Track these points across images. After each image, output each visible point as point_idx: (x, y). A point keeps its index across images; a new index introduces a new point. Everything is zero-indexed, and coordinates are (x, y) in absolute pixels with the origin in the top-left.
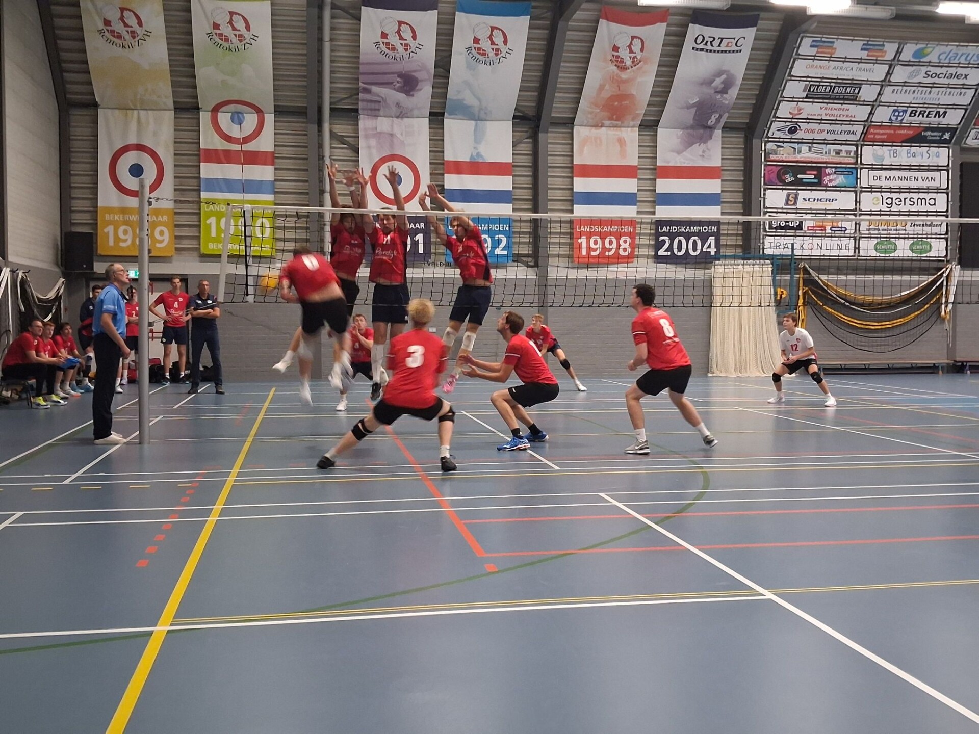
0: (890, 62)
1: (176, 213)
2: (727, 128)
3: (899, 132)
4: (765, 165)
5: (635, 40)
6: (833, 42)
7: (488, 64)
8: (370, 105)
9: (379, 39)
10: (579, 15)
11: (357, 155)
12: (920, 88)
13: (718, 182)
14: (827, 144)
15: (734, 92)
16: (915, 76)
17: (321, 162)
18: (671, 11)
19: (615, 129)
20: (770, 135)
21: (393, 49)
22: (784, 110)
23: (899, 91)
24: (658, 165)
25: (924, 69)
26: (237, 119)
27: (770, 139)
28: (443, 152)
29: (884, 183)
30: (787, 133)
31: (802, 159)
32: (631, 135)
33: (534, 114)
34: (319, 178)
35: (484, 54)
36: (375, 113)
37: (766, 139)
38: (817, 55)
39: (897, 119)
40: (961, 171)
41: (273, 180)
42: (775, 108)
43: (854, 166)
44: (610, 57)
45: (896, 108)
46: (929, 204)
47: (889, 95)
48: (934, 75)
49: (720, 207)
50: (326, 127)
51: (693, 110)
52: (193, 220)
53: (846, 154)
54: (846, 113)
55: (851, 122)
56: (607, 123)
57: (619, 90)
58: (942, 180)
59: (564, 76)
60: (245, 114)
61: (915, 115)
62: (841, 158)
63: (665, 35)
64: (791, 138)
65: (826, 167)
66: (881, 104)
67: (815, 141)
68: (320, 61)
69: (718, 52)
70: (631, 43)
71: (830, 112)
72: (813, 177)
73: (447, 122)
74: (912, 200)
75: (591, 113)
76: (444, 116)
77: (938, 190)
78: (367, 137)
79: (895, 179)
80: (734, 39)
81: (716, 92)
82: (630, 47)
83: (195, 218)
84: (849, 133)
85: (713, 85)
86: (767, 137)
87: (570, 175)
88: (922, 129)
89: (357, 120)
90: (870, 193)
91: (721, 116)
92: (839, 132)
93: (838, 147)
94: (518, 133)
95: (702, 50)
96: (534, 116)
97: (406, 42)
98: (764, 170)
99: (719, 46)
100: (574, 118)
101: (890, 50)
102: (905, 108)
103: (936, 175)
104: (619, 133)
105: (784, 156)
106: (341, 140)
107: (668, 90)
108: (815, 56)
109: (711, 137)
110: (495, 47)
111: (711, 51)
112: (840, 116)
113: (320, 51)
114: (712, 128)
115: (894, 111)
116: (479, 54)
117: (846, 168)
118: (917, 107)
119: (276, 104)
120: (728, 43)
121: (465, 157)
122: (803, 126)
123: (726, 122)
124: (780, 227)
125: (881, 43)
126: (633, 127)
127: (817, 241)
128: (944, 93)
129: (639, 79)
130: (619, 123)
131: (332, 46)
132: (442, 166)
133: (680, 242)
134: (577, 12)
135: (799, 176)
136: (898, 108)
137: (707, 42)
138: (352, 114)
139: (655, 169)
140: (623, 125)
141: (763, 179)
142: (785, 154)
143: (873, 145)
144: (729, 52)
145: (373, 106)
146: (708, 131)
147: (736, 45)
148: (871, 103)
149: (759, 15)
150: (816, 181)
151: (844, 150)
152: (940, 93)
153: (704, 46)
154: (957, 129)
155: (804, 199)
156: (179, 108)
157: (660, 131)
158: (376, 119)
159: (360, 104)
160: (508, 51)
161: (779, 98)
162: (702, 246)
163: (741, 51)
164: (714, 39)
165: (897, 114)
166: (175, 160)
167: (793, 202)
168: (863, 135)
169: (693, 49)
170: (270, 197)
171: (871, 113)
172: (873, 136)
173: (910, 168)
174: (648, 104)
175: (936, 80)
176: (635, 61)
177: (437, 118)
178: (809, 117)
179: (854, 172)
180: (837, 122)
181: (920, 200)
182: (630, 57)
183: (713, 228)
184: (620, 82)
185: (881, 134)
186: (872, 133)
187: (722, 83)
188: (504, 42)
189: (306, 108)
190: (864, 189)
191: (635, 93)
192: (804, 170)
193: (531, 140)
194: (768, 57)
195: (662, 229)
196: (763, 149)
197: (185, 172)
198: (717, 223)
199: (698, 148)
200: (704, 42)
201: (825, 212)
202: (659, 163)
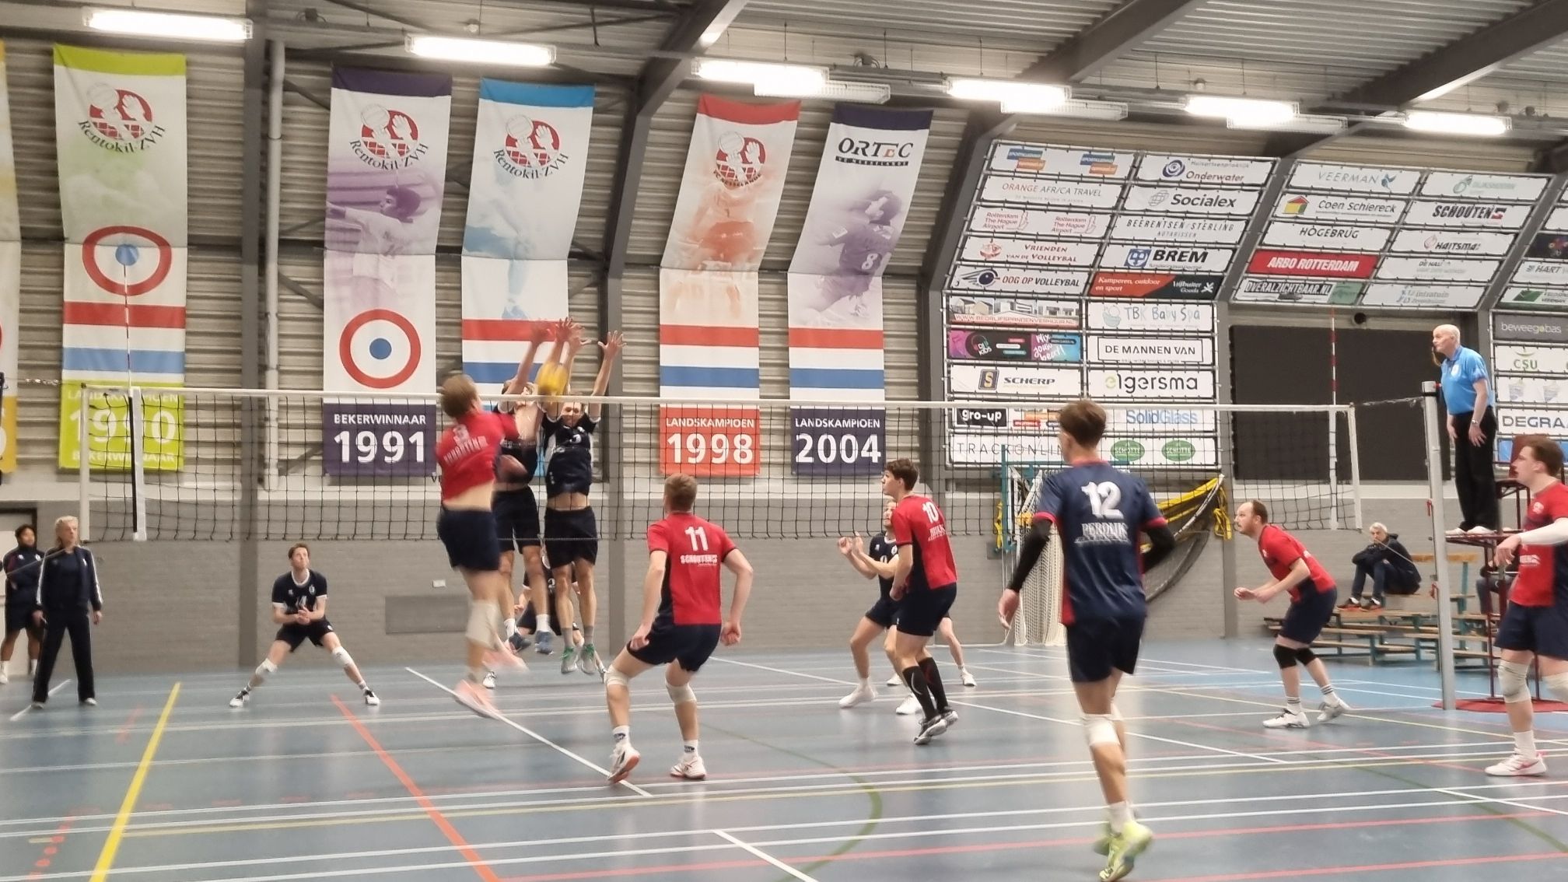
0: (1123, 182)
1: (21, 404)
2: (890, 275)
3: (1140, 282)
4: (949, 330)
5: (750, 143)
6: (1041, 153)
7: (530, 176)
8: (342, 236)
9: (358, 135)
10: (667, 107)
11: (318, 311)
12: (1166, 219)
13: (879, 354)
14: (1036, 299)
15: (898, 223)
16: (1160, 201)
17: (263, 322)
18: (803, 104)
19: (723, 273)
20: (954, 284)
21: (381, 152)
22: (973, 249)
23: (1138, 223)
24: (790, 326)
25: (1172, 192)
26: (127, 255)
27: (954, 292)
28: (460, 306)
29: (1122, 357)
30: (978, 282)
31: (1000, 322)
32: (748, 283)
33: (600, 250)
34: (259, 347)
35: (523, 162)
36: (350, 246)
37: (949, 291)
38: (1018, 170)
39: (1136, 263)
40: (1232, 338)
41: (182, 349)
42: (959, 246)
43: (1076, 331)
44: (714, 168)
45: (1134, 247)
46: (1188, 387)
47: (1122, 229)
48: (1186, 201)
49: (883, 390)
50: (272, 268)
51: (839, 248)
52: (46, 414)
53: (1065, 315)
54: (1062, 254)
55: (1070, 268)
56: (711, 264)
57: (728, 216)
58: (1203, 351)
59: (645, 195)
60: (139, 249)
61: (1162, 258)
62: (1058, 320)
63: (795, 138)
64: (985, 290)
65: (1037, 333)
66: (1112, 241)
67: (1019, 295)
68: (265, 170)
69: (874, 163)
70: (745, 149)
71: (1040, 253)
72: (1018, 347)
73: (467, 261)
74: (1162, 380)
75: (686, 249)
76: (460, 253)
77: (1199, 367)
78: (336, 283)
79: (1134, 351)
80: (897, 145)
81: (874, 222)
82: (743, 153)
83: (51, 411)
84: (1067, 283)
85: (868, 211)
86: (949, 288)
87: (655, 341)
88: (1173, 277)
89: (321, 257)
90: (1101, 371)
91: (880, 257)
92: (1054, 282)
93: (1053, 304)
94: (575, 279)
95: (850, 161)
96: (599, 253)
97: (401, 142)
98: (948, 336)
99: (875, 155)
100: (661, 257)
101: (1123, 163)
102: (1148, 248)
103: (1195, 344)
104: (730, 279)
105: (976, 315)
106: (295, 288)
107: (801, 217)
108: (1015, 172)
109: (867, 289)
110: (539, 152)
111: (863, 162)
112: (1053, 259)
113: (265, 154)
114: (867, 274)
115: (1133, 251)
116: (515, 161)
117: (1065, 334)
118: (1165, 246)
119: (192, 233)
120: (888, 151)
121: (495, 314)
122: (1002, 272)
123: (888, 267)
124: (974, 422)
125: (1110, 154)
126: (750, 271)
127: (1027, 441)
128: (1202, 226)
129: (757, 201)
130: (729, 264)
131: (283, 146)
132: (457, 328)
133: (827, 443)
134: (666, 103)
135: (999, 346)
136: (1136, 247)
137: (857, 149)
138: (314, 249)
139: (787, 334)
140: (734, 268)
141: (945, 349)
142: (977, 313)
143: (1103, 301)
144: (890, 164)
145: (348, 236)
146: (862, 279)
147: (900, 155)
148: (1099, 241)
149: (931, 113)
150: (1023, 353)
151: (1061, 308)
152: (1196, 227)
153: (852, 155)
154: (1221, 278)
155: (1006, 379)
156: (29, 239)
157: (792, 277)
158: (353, 257)
159: (327, 232)
160: (560, 158)
161: (965, 233)
162: (860, 450)
163: (907, 163)
164: (868, 145)
165: (1135, 255)
166: (21, 320)
167: (990, 385)
168: (1088, 286)
169: (837, 158)
170: (178, 378)
171: (1099, 255)
172: (1102, 288)
173: (1158, 335)
174: (771, 239)
175: (1189, 208)
176: (751, 176)
177: (449, 255)
178: (1010, 260)
179: (1078, 339)
180: (1050, 268)
181: (1173, 381)
182: (744, 169)
183: (875, 421)
184: (728, 205)
185: (1114, 285)
186: (1101, 284)
187: (881, 209)
188: (553, 144)
189: (239, 239)
190: (1092, 366)
191: (750, 220)
192: (1005, 337)
193: (595, 289)
194: (947, 173)
195: (799, 423)
196: (944, 306)
197: (36, 339)
198: (881, 415)
199: (848, 303)
200: (853, 150)
201: (1039, 398)
202: (792, 324)
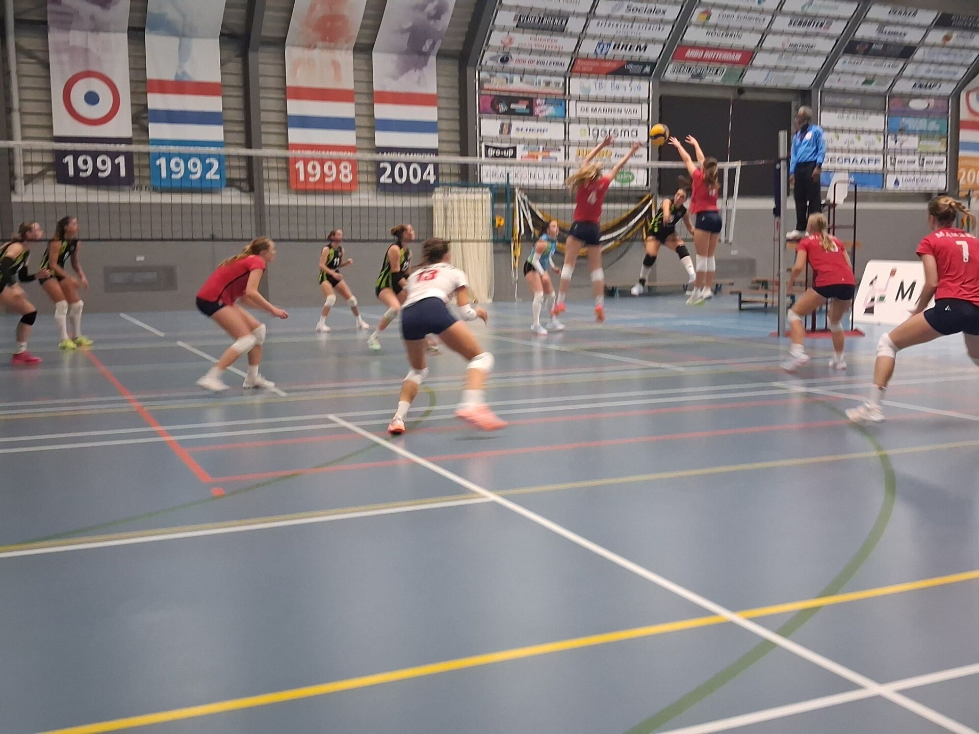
3: (604, 64)
4: (480, 94)
8: (60, 18)
12: (622, 22)
13: (434, 109)
14: (537, 75)
15: (446, 19)
16: (619, 10)
19: (329, 50)
22: (496, 39)
23: (604, 24)
24: (374, 90)
25: (626, 4)
27: (483, 68)
28: (145, 69)
29: (591, 115)
30: (499, 62)
31: (514, 89)
32: (346, 58)
33: (243, 33)
36: (66, 25)
37: (480, 68)
39: (601, 52)
40: (660, 104)
42: (487, 36)
43: (562, 97)
45: (601, 41)
46: (632, 135)
47: (593, 28)
48: (635, 10)
49: (437, 135)
50: (11, 39)
51: (407, 36)
53: (555, 85)
54: (554, 44)
55: (559, 54)
56: (320, 44)
57: (331, 10)
58: (642, 111)
61: (619, 48)
62: (551, 89)
64: (503, 68)
65: (537, 98)
66: (586, 36)
67: (525, 71)
71: (539, 43)
72: (525, 107)
74: (616, 131)
75: (302, 33)
76: (144, 30)
77: (639, 122)
78: (58, 51)
81: (429, 18)
84: (557, 64)
85: (426, 10)
86: (480, 65)
87: (284, 97)
88: (625, 62)
90: (578, 124)
91: (434, 44)
92: (549, 63)
93: (548, 78)
94: (226, 52)
98: (479, 99)
102: (610, 42)
103: (638, 107)
104: (333, 55)
105: (498, 85)
106: (29, 54)
107: (381, 12)
109: (425, 64)
112: (549, 47)
114: (426, 55)
115: (599, 44)
117: (555, 99)
118: (620, 41)
122: (514, 56)
123: (440, 49)
124: (495, 156)
126: (347, 49)
127: (530, 170)
128: (644, 28)
129: (350, 1)
130: (333, 45)
132: (144, 84)
133: (401, 170)
135: (513, 106)
136: (603, 42)
138: (40, 26)
139: (372, 94)
140: (336, 47)
141: (477, 107)
143: (580, 77)
145: (64, 18)
146: (423, 58)
148: (578, 35)
150: (528, 111)
151: (553, 81)
152: (641, 28)
155: (518, 129)
157: (375, 55)
158: (68, 33)
159: (48, 15)
161: (491, 28)
162: (422, 175)
165: (601, 47)
167: (507, 132)
168: (571, 67)
171: (578, 45)
172: (579, 68)
173: (614, 100)
175: (637, 14)
177: (136, 33)
178: (520, 47)
179: (563, 102)
180: (546, 53)
181: (623, 133)
183: (432, 155)
184: (331, 3)
185: (588, 66)
186: (579, 65)
187: (434, 9)
190: (572, 120)
191: (347, 14)
192: (516, 100)
193: (240, 59)
196: (477, 78)
198: (435, 152)
199: (413, 75)
201: (537, 142)
202: (376, 88)
